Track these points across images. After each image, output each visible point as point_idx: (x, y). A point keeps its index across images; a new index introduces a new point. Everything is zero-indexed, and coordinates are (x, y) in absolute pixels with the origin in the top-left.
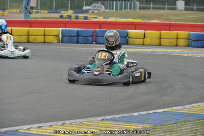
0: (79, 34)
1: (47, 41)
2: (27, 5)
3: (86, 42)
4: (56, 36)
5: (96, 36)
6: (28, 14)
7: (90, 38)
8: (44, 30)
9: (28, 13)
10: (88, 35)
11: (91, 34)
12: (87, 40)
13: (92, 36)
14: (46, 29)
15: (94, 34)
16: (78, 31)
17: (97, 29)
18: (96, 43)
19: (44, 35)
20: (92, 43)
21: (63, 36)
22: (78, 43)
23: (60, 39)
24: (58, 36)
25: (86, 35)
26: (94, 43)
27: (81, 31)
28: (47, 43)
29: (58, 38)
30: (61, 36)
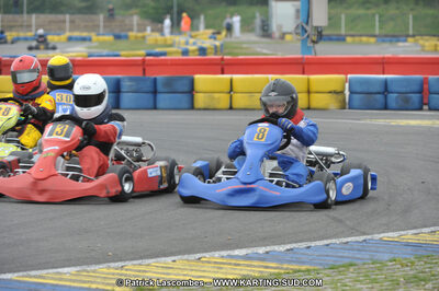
0: (390, 88)
1: (313, 105)
2: (307, 23)
3: (405, 106)
4: (335, 92)
5: (430, 93)
6: (310, 44)
7: (415, 97)
8: (308, 80)
9: (309, 41)
10: (408, 90)
11: (416, 88)
12: (407, 100)
13: (421, 92)
14: (313, 77)
15: (425, 86)
16: (386, 81)
17: (430, 77)
18: (430, 109)
19: (309, 92)
20: (421, 109)
21: (351, 92)
22: (386, 108)
23: (347, 100)
24: (342, 92)
25: (404, 90)
26: (425, 107)
27: (392, 80)
28: (315, 109)
29: (340, 97)
30: (347, 93)
